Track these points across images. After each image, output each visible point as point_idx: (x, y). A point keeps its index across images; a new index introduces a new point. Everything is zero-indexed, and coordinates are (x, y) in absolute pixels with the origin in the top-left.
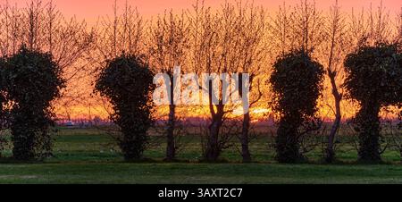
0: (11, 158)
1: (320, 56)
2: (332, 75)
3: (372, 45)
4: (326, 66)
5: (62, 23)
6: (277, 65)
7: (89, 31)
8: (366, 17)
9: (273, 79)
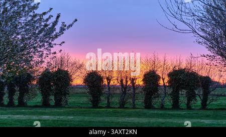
0: (54, 106)
1: (159, 73)
2: (163, 79)
3: (177, 69)
4: (161, 76)
5: (72, 60)
6: (145, 76)
7: (81, 63)
8: (175, 60)
9: (143, 80)
